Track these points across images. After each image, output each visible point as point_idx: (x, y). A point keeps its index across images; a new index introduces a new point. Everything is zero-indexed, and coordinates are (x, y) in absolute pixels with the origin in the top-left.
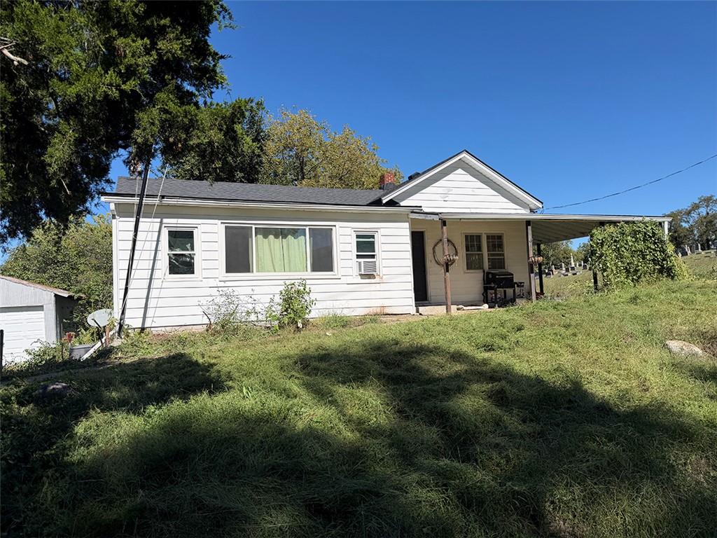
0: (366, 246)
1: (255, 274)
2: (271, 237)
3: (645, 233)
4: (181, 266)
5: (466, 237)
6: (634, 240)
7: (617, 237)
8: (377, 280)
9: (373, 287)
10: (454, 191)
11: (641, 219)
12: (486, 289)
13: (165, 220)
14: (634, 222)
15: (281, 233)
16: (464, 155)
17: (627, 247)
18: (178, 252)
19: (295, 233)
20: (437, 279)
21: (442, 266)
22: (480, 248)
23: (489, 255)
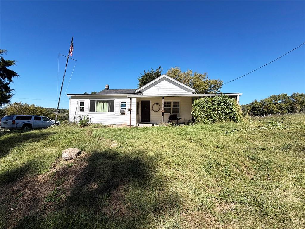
0: (123, 105)
1: (95, 112)
2: (101, 103)
5: (165, 103)
8: (125, 115)
9: (124, 117)
10: (162, 87)
13: (79, 99)
15: (103, 102)
17: (207, 107)
18: (82, 106)
19: (107, 102)
20: (153, 116)
21: (155, 111)
22: (170, 106)
23: (173, 108)
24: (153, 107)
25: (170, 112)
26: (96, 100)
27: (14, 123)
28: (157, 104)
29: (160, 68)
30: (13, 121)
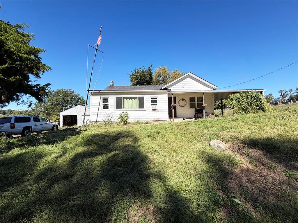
0: (154, 101)
1: (123, 109)
2: (128, 99)
3: (252, 96)
4: (106, 107)
5: (190, 98)
6: (246, 98)
7: (239, 97)
8: (157, 111)
9: (155, 113)
10: (186, 84)
11: (251, 91)
12: (196, 114)
13: (102, 96)
14: (247, 92)
15: (131, 98)
16: (189, 73)
17: (243, 101)
18: (105, 103)
19: (135, 98)
20: (179, 111)
21: (182, 107)
22: (195, 101)
23: (197, 103)
24: (179, 103)
25: (195, 107)
26: (123, 96)
27: (13, 126)
28: (183, 99)
29: (151, 66)
30: (12, 124)
